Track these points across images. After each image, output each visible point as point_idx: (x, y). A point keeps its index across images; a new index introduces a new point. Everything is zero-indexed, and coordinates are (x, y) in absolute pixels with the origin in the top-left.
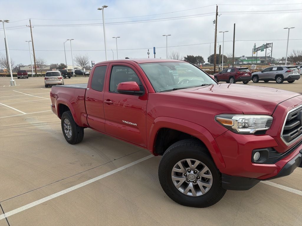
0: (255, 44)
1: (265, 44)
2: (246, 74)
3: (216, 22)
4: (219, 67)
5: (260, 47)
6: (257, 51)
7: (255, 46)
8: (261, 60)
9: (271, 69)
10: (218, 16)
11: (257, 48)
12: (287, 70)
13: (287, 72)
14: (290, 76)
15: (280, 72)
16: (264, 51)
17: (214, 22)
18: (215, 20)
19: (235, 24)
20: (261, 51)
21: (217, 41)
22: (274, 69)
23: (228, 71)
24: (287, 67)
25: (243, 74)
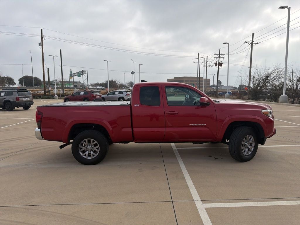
0: (71, 70)
1: (81, 71)
2: (98, 97)
3: (41, 44)
4: (50, 90)
5: (77, 73)
6: (73, 76)
7: (71, 72)
8: (74, 85)
9: (114, 93)
10: (43, 40)
11: (73, 74)
12: (126, 93)
13: (126, 95)
14: (128, 98)
15: (121, 95)
16: (80, 76)
17: (40, 44)
18: (41, 42)
19: (61, 50)
20: (78, 77)
21: (45, 64)
22: (116, 93)
23: (81, 94)
24: (126, 92)
25: (95, 96)
